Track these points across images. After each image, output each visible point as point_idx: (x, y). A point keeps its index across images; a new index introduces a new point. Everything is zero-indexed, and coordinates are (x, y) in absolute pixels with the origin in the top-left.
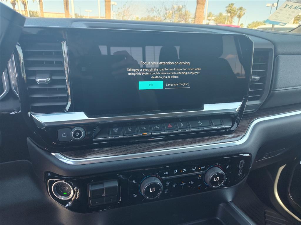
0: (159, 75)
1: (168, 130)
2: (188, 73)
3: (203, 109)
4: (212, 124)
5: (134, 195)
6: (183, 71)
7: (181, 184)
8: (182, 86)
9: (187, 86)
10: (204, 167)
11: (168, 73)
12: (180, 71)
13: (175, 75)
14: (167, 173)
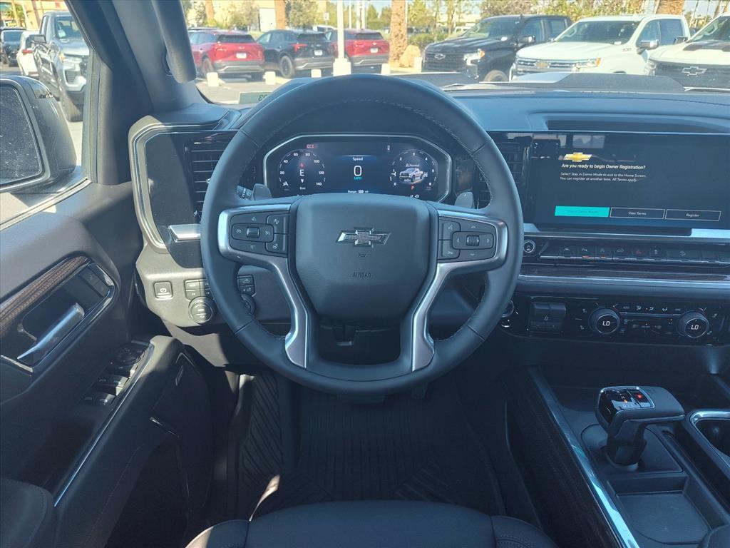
3: (690, 235)
4: (702, 256)
5: (581, 326)
7: (644, 327)
10: (679, 310)
14: (627, 308)
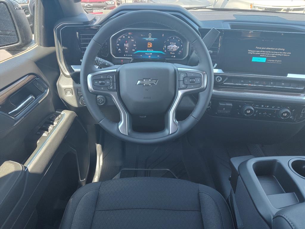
0: (264, 55)
1: (263, 85)
2: (282, 55)
6: (279, 54)
8: (277, 62)
9: (280, 62)
11: (270, 54)
12: (278, 54)
13: (274, 55)
